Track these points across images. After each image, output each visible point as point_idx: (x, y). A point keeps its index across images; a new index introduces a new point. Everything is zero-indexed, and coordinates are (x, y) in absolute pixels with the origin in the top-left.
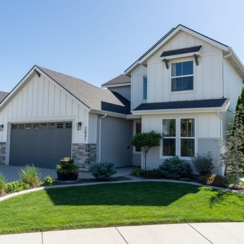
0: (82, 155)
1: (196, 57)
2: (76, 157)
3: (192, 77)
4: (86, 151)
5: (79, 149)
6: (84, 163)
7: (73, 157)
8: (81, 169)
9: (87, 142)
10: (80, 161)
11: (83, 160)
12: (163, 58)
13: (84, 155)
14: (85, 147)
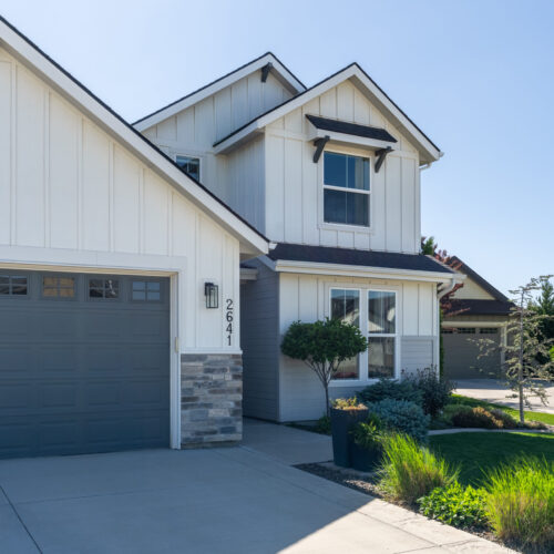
0: (223, 392)
1: (381, 153)
2: (196, 399)
4: (235, 377)
5: (208, 371)
6: (228, 415)
7: (184, 400)
8: (221, 437)
9: (236, 349)
10: (212, 413)
11: (224, 407)
12: (322, 133)
13: (230, 391)
14: (232, 363)
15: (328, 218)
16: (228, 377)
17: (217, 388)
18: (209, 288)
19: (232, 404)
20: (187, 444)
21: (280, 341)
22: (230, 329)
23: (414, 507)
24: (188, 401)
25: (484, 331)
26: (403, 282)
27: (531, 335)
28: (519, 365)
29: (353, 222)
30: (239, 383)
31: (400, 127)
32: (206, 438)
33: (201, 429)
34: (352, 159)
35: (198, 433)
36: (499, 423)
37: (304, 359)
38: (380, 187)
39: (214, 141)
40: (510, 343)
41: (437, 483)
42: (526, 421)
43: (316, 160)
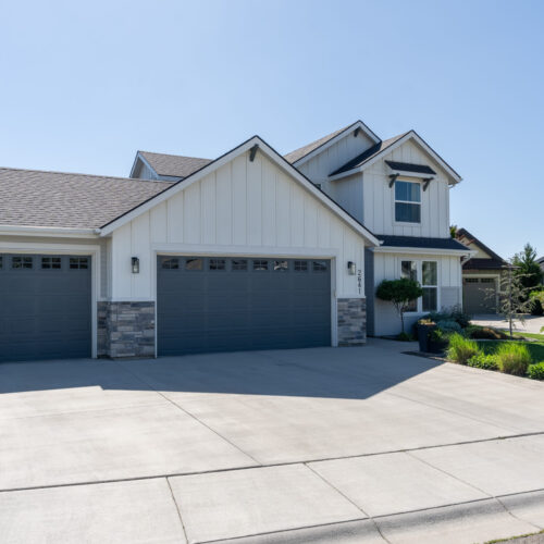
0: (356, 318)
1: (427, 181)
2: (344, 321)
3: (419, 206)
4: (363, 310)
5: (350, 307)
6: (359, 330)
7: (339, 322)
8: (356, 341)
9: (363, 296)
10: (353, 329)
11: (357, 326)
12: (395, 172)
13: (360, 317)
14: (361, 303)
15: (398, 219)
16: (359, 310)
17: (354, 316)
18: (350, 264)
19: (361, 324)
20: (341, 344)
21: (375, 291)
22: (360, 285)
23: (465, 364)
24: (341, 322)
25: (484, 280)
26: (441, 256)
27: (516, 285)
28: (509, 303)
29: (411, 221)
30: (364, 313)
31: (437, 164)
32: (350, 342)
33: (347, 336)
34: (410, 184)
35: (346, 339)
36: (498, 336)
37: (390, 300)
38: (426, 200)
39: (328, 173)
40: (502, 289)
41: (474, 354)
42: (514, 336)
43: (391, 186)
